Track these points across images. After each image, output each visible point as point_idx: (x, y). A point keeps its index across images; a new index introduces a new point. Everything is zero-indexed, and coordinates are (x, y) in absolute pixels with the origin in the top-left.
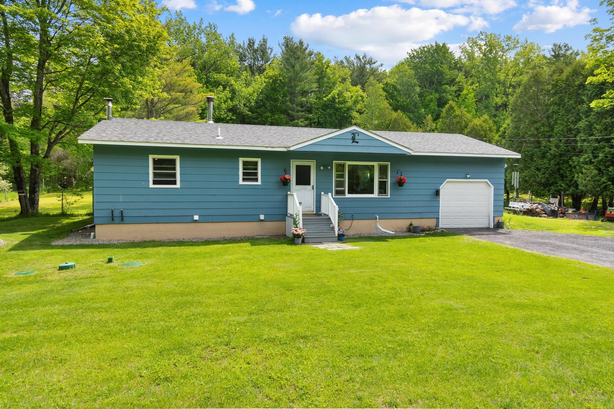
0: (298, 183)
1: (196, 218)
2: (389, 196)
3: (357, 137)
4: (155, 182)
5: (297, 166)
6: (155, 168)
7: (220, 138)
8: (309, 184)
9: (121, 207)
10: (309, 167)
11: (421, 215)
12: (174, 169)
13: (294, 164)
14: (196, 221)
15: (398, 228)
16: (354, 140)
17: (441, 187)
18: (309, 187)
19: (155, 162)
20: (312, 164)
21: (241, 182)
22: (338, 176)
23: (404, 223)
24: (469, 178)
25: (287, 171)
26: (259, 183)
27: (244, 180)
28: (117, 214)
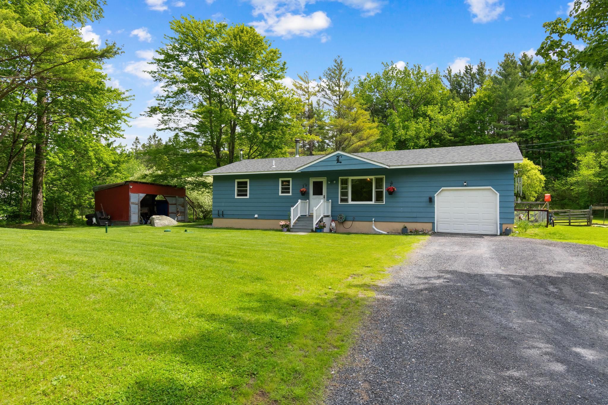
0: (314, 194)
1: (256, 216)
2: (384, 203)
3: (340, 159)
4: (238, 195)
5: (314, 182)
6: (238, 187)
7: (274, 166)
8: (322, 194)
9: (222, 209)
10: (322, 182)
11: (415, 220)
12: (247, 187)
13: (312, 180)
14: (256, 218)
15: (394, 230)
16: (338, 161)
17: (435, 195)
18: (322, 197)
19: (238, 183)
20: (324, 180)
21: (280, 194)
22: (342, 189)
23: (399, 226)
24: (465, 186)
25: (307, 185)
26: (290, 194)
27: (282, 192)
28: (221, 213)
